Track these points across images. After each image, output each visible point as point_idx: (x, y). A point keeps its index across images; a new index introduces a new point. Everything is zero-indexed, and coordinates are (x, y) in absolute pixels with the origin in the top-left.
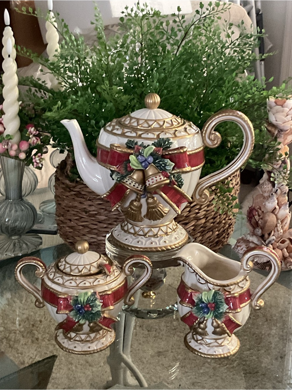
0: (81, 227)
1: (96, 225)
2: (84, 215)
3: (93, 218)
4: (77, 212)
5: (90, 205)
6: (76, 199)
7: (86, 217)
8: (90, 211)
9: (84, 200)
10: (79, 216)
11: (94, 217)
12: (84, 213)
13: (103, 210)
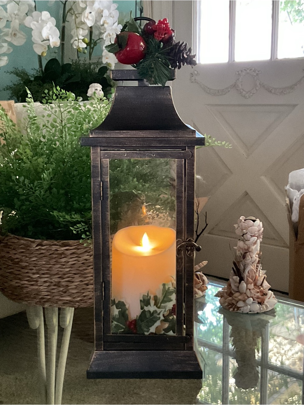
0: (9, 274)
1: (19, 271)
2: (10, 263)
3: (18, 266)
4: (6, 261)
5: (15, 254)
6: (4, 249)
7: (12, 265)
8: (15, 259)
9: (10, 249)
10: (7, 265)
11: (18, 264)
12: (10, 261)
13: (24, 257)
